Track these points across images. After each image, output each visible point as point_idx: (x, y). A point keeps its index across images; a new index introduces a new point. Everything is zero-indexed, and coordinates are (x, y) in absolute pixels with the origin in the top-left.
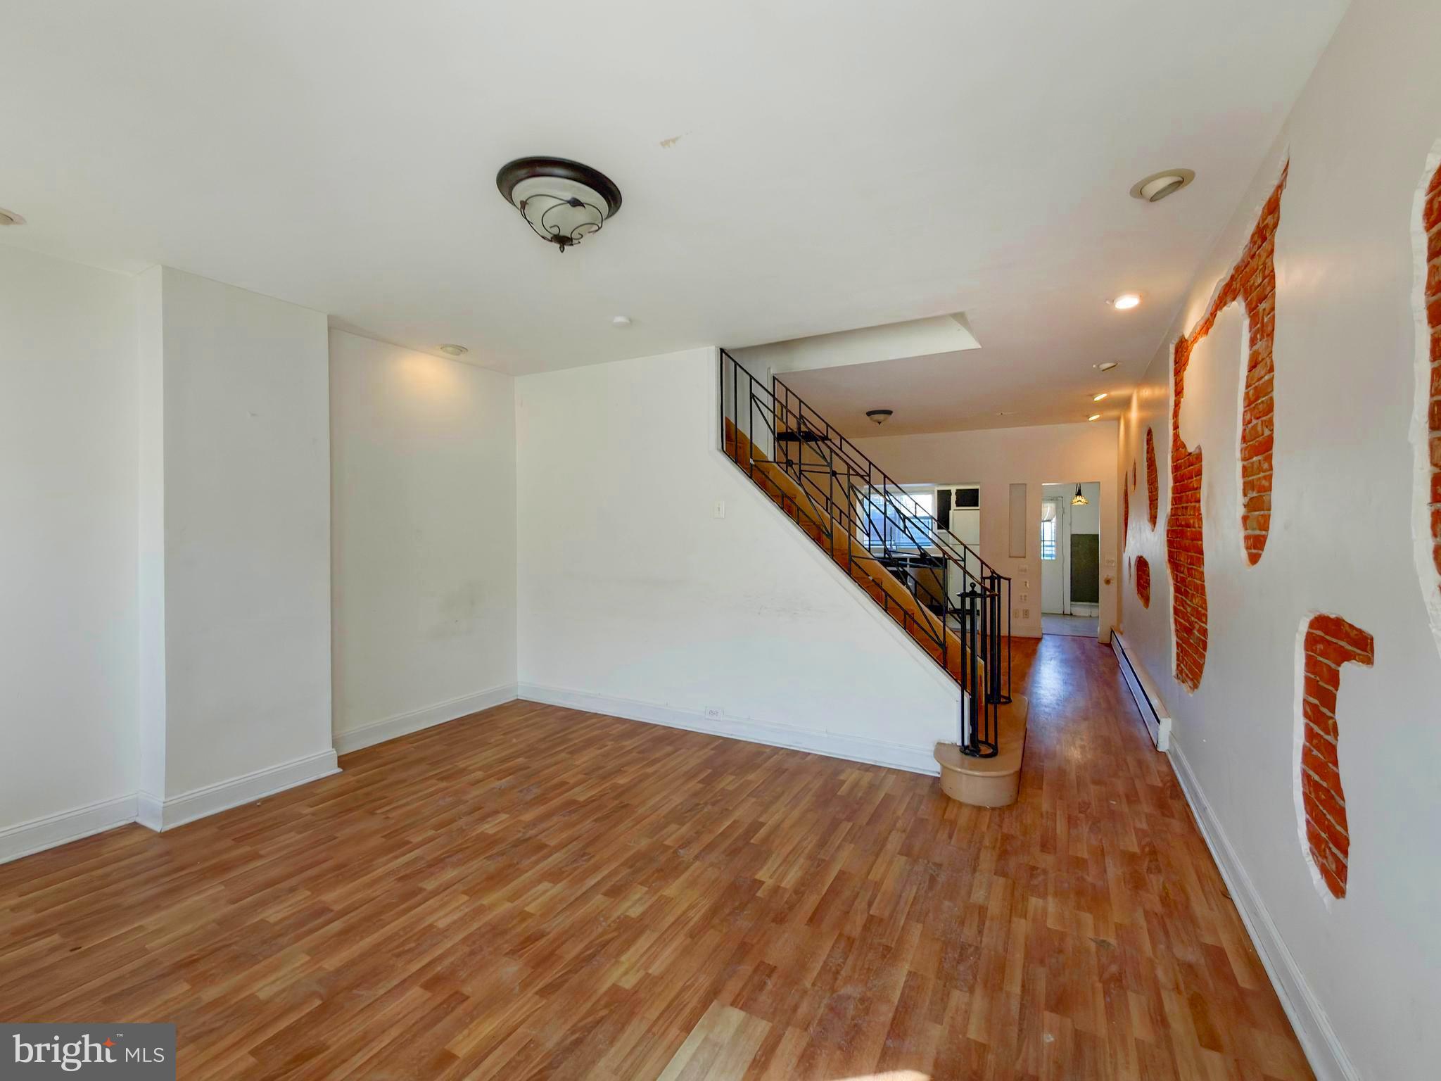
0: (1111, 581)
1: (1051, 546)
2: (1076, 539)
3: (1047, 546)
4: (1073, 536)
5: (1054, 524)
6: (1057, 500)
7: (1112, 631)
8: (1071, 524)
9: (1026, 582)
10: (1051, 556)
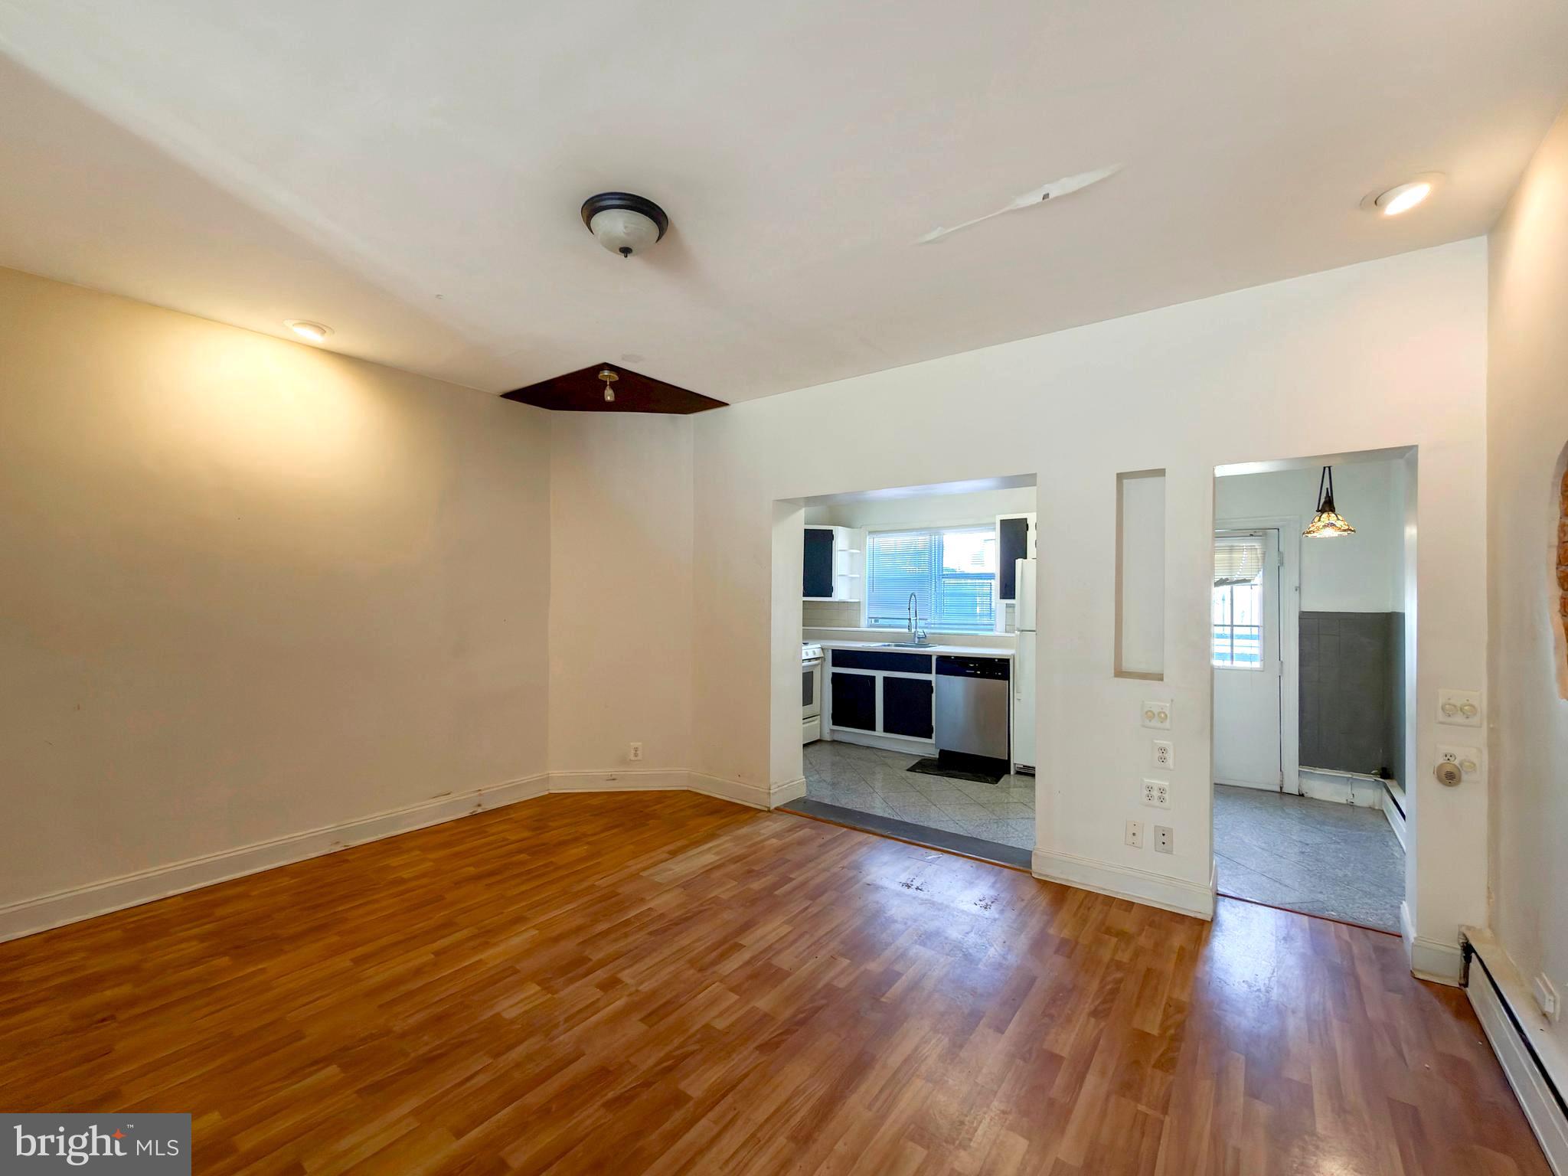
0: (1464, 777)
1: (1251, 637)
2: (1313, 626)
3: (1241, 637)
4: (1304, 616)
5: (1258, 590)
6: (1265, 534)
7: (1468, 950)
8: (1299, 589)
9: (1163, 750)
10: (1251, 658)
